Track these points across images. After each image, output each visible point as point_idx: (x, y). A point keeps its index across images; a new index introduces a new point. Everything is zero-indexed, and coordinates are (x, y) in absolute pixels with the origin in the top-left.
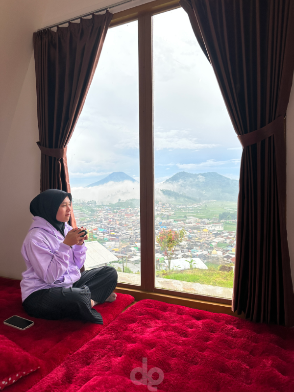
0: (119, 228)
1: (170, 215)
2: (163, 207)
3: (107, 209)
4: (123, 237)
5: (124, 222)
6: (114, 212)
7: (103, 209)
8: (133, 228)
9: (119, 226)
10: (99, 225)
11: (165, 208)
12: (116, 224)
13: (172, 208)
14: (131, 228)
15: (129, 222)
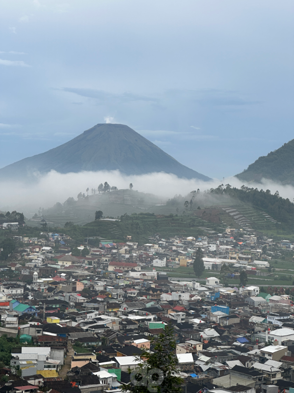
0: (78, 305)
1: (252, 272)
2: (235, 245)
3: (57, 241)
4: (82, 335)
5: (100, 286)
6: (77, 253)
7: (43, 241)
8: (125, 306)
9: (81, 299)
10: (20, 291)
11: (242, 247)
12: (74, 290)
13: (264, 249)
14: (118, 306)
15: (117, 287)
